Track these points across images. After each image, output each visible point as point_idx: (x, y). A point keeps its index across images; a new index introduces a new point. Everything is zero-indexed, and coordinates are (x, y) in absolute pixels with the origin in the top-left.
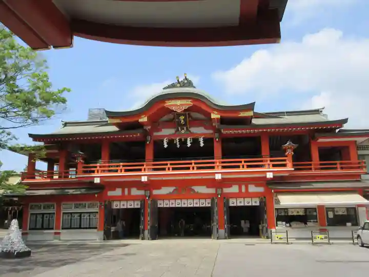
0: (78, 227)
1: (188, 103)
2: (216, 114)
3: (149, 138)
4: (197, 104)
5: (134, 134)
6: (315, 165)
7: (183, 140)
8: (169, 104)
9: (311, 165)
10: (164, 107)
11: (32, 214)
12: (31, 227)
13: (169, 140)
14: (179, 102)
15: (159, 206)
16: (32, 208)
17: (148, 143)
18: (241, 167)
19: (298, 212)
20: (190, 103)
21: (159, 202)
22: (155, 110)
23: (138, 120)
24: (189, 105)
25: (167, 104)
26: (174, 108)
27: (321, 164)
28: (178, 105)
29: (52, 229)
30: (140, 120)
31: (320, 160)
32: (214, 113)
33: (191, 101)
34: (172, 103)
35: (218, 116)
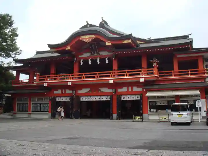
0: (39, 110)
1: (93, 36)
2: (109, 43)
3: (75, 59)
5: (65, 57)
10: (79, 40)
11: (18, 103)
12: (18, 110)
14: (87, 37)
16: (18, 100)
17: (74, 62)
18: (125, 75)
19: (164, 103)
21: (81, 98)
22: (74, 42)
23: (65, 49)
24: (93, 38)
25: (81, 38)
26: (85, 41)
28: (87, 39)
29: (27, 111)
30: (67, 49)
32: (107, 42)
33: (94, 35)
34: (84, 37)
35: (110, 44)
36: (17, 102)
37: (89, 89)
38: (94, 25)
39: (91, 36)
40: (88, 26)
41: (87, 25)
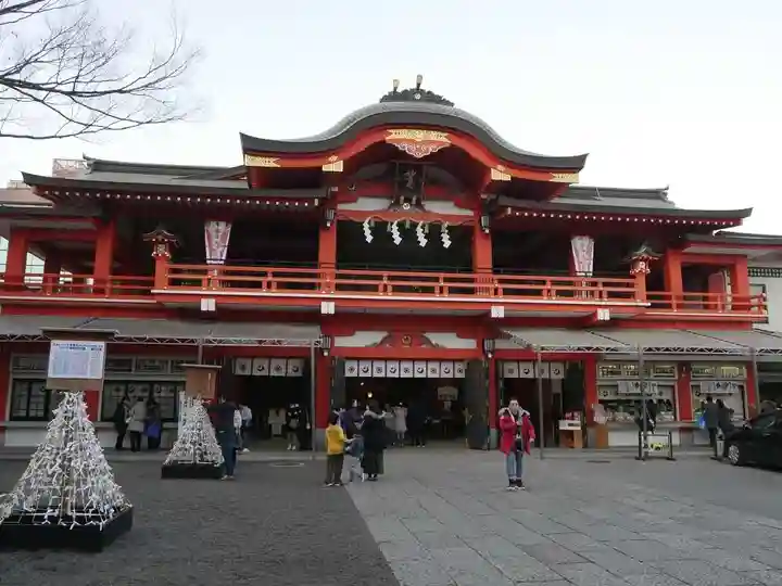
1: (440, 139)
2: (501, 172)
3: (330, 215)
4: (462, 144)
5: (306, 200)
6: (678, 298)
7: (407, 226)
8: (398, 137)
9: (669, 298)
10: (384, 144)
11: (17, 380)
13: (376, 223)
14: (419, 135)
15: (348, 374)
17: (328, 224)
20: (445, 140)
21: (348, 365)
22: (360, 147)
23: (321, 168)
24: (442, 143)
25: (391, 137)
26: (405, 147)
27: (685, 298)
28: (418, 142)
30: (326, 168)
31: (685, 290)
32: (497, 169)
33: (446, 134)
34: (404, 134)
35: (507, 178)
36: (12, 377)
37: (385, 334)
38: (440, 97)
39: (434, 136)
40: (418, 97)
41: (414, 92)
